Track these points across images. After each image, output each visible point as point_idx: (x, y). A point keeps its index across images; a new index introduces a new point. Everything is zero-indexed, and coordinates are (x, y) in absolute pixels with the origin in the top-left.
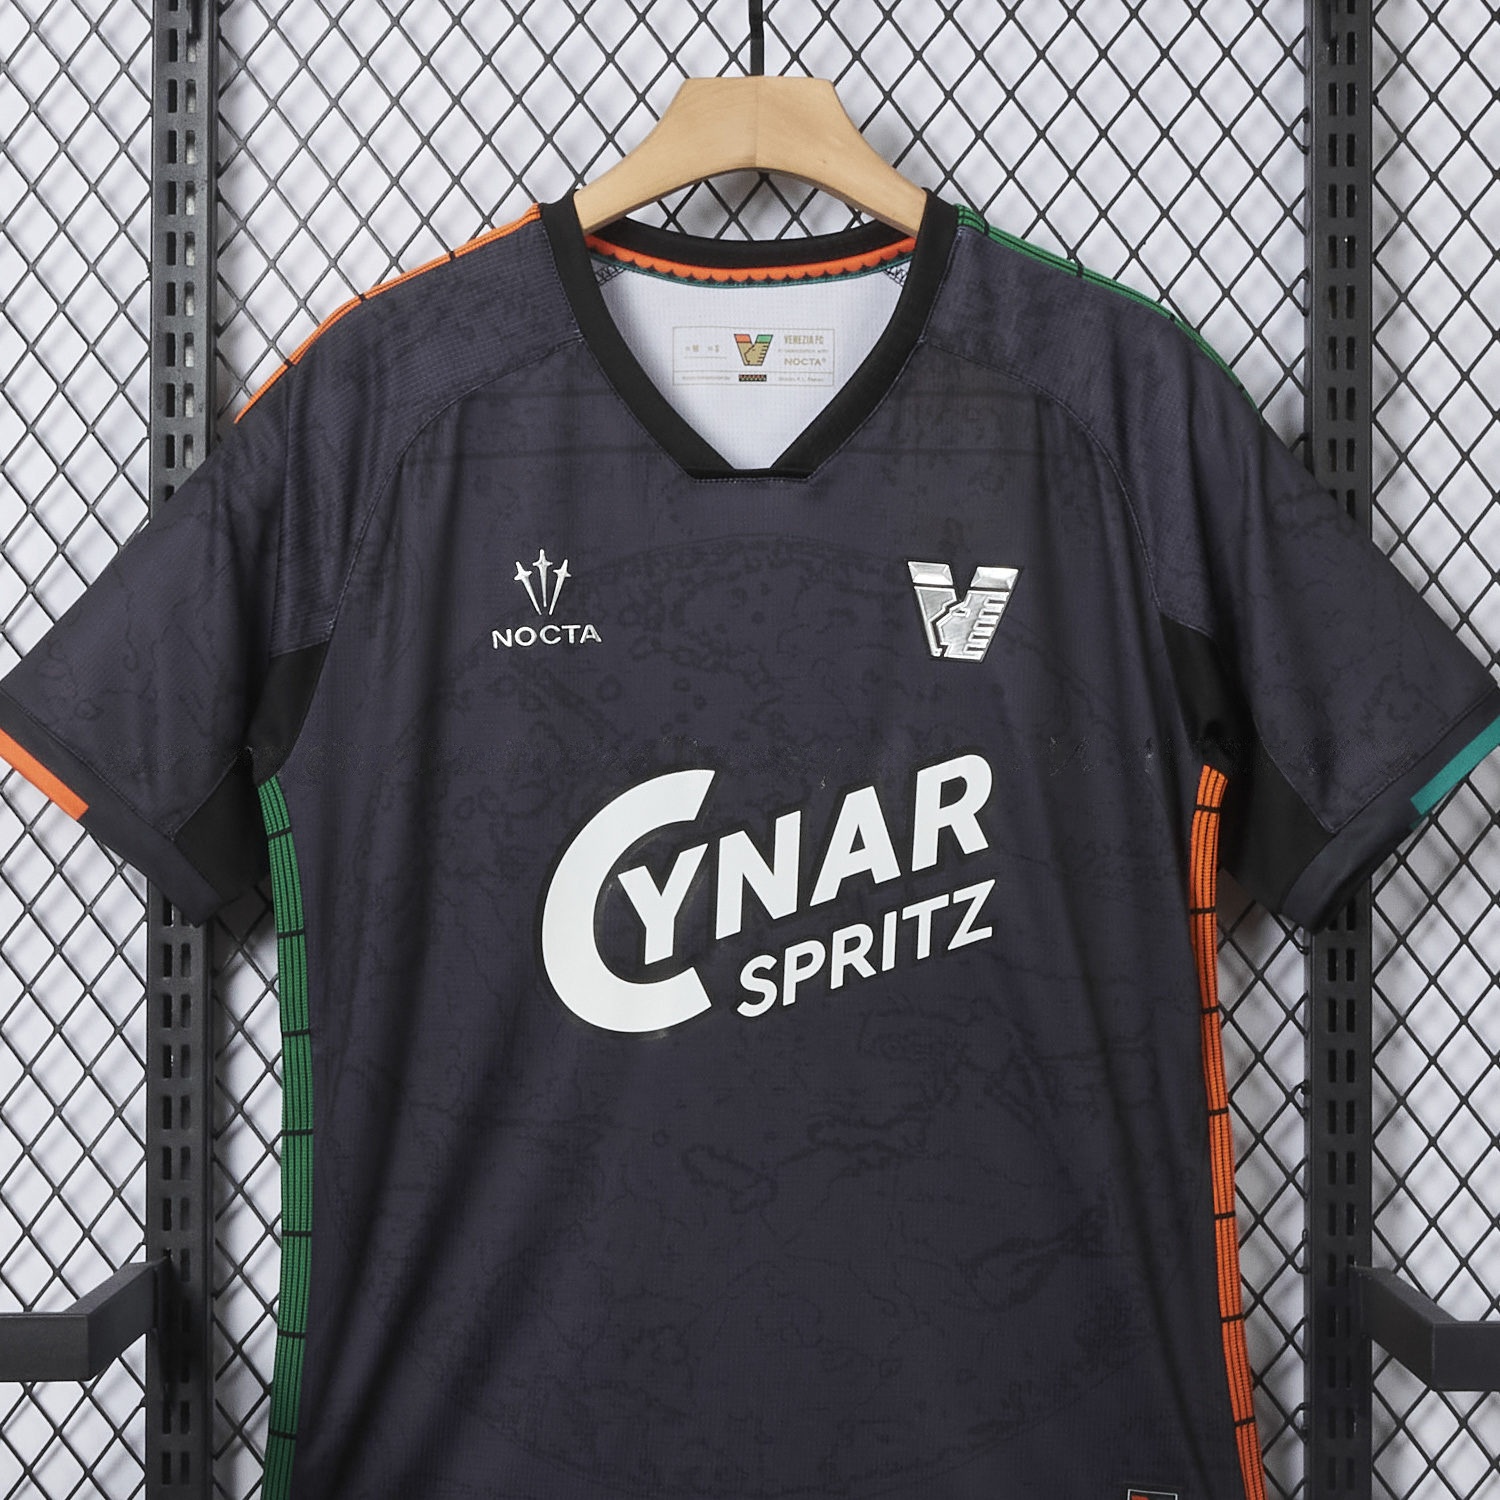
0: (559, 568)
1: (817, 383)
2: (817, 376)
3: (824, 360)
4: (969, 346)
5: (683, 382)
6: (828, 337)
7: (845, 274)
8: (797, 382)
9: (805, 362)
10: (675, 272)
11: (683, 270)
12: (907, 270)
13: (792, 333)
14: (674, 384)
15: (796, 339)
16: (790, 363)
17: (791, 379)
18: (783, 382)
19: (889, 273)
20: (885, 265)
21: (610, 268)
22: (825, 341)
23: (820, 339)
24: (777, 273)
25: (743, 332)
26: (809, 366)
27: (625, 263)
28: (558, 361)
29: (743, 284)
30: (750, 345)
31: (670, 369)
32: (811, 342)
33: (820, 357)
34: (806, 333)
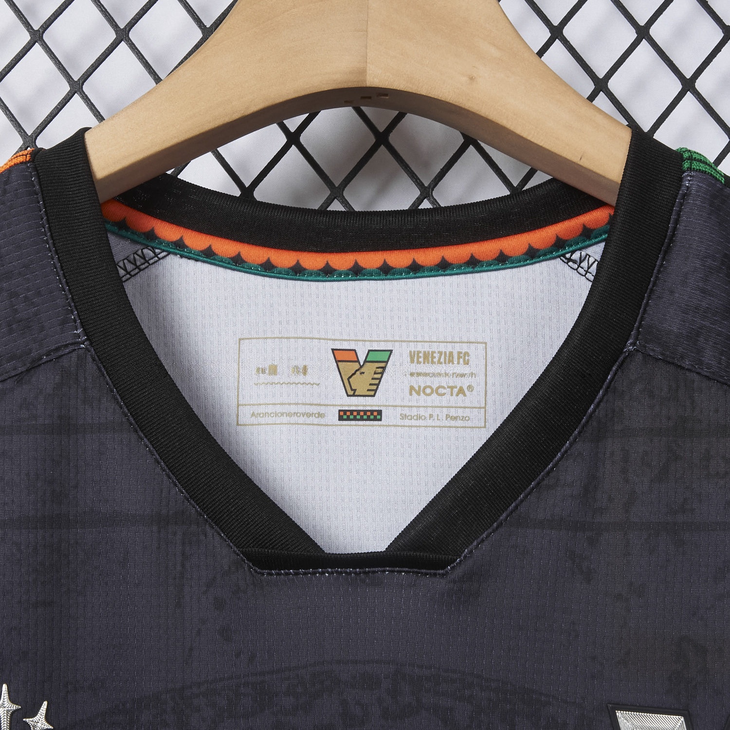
0: (34, 714)
1: (459, 423)
2: (460, 413)
3: (470, 388)
4: (709, 356)
5: (254, 420)
6: (476, 353)
7: (502, 261)
8: (430, 422)
9: (441, 391)
10: (244, 255)
11: (254, 254)
12: (598, 257)
13: (420, 347)
14: (238, 424)
15: (428, 357)
16: (418, 393)
17: (419, 417)
18: (407, 422)
19: (570, 260)
20: (563, 248)
21: (145, 251)
22: (472, 359)
23: (464, 357)
24: (399, 258)
25: (345, 346)
26: (447, 396)
27: (168, 244)
28: (46, 379)
29: (347, 275)
30: (356, 366)
31: (233, 403)
32: (451, 361)
33: (465, 382)
34: (442, 348)
